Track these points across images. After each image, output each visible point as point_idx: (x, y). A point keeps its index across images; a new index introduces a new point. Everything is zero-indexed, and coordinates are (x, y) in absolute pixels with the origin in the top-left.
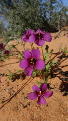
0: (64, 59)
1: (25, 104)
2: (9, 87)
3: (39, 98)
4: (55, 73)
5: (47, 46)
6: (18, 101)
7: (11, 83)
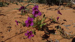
0: (53, 23)
1: (25, 38)
2: (21, 29)
3: (29, 36)
4: (44, 29)
5: (44, 15)
6: (22, 36)
7: (23, 27)
